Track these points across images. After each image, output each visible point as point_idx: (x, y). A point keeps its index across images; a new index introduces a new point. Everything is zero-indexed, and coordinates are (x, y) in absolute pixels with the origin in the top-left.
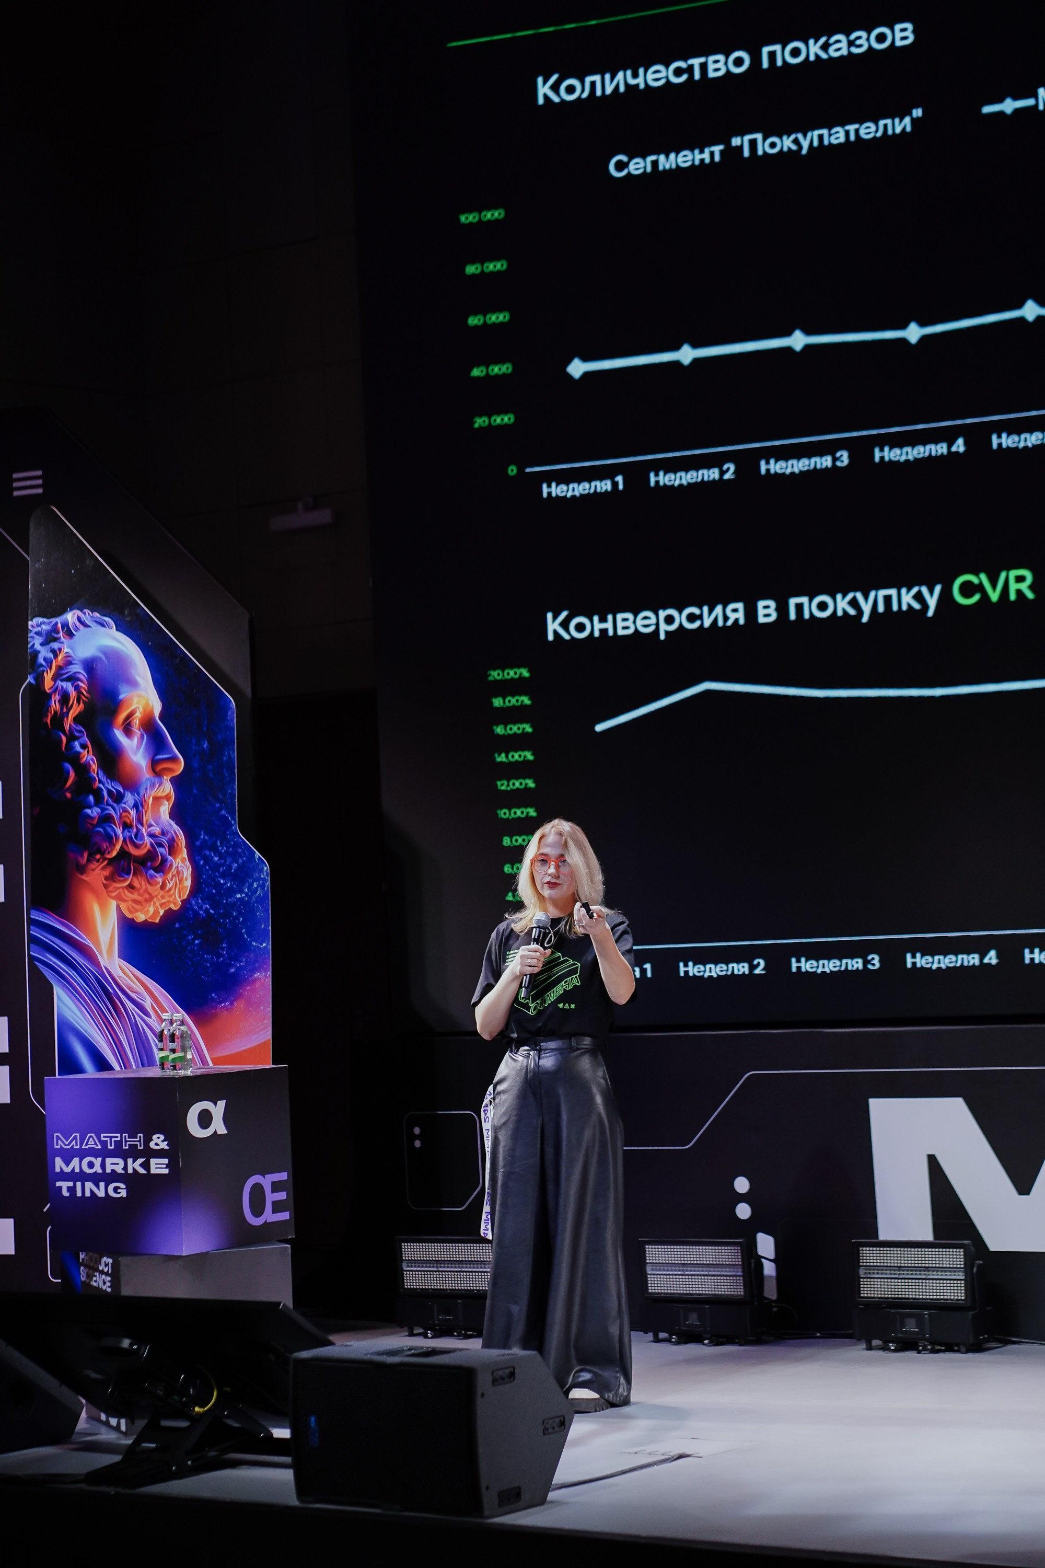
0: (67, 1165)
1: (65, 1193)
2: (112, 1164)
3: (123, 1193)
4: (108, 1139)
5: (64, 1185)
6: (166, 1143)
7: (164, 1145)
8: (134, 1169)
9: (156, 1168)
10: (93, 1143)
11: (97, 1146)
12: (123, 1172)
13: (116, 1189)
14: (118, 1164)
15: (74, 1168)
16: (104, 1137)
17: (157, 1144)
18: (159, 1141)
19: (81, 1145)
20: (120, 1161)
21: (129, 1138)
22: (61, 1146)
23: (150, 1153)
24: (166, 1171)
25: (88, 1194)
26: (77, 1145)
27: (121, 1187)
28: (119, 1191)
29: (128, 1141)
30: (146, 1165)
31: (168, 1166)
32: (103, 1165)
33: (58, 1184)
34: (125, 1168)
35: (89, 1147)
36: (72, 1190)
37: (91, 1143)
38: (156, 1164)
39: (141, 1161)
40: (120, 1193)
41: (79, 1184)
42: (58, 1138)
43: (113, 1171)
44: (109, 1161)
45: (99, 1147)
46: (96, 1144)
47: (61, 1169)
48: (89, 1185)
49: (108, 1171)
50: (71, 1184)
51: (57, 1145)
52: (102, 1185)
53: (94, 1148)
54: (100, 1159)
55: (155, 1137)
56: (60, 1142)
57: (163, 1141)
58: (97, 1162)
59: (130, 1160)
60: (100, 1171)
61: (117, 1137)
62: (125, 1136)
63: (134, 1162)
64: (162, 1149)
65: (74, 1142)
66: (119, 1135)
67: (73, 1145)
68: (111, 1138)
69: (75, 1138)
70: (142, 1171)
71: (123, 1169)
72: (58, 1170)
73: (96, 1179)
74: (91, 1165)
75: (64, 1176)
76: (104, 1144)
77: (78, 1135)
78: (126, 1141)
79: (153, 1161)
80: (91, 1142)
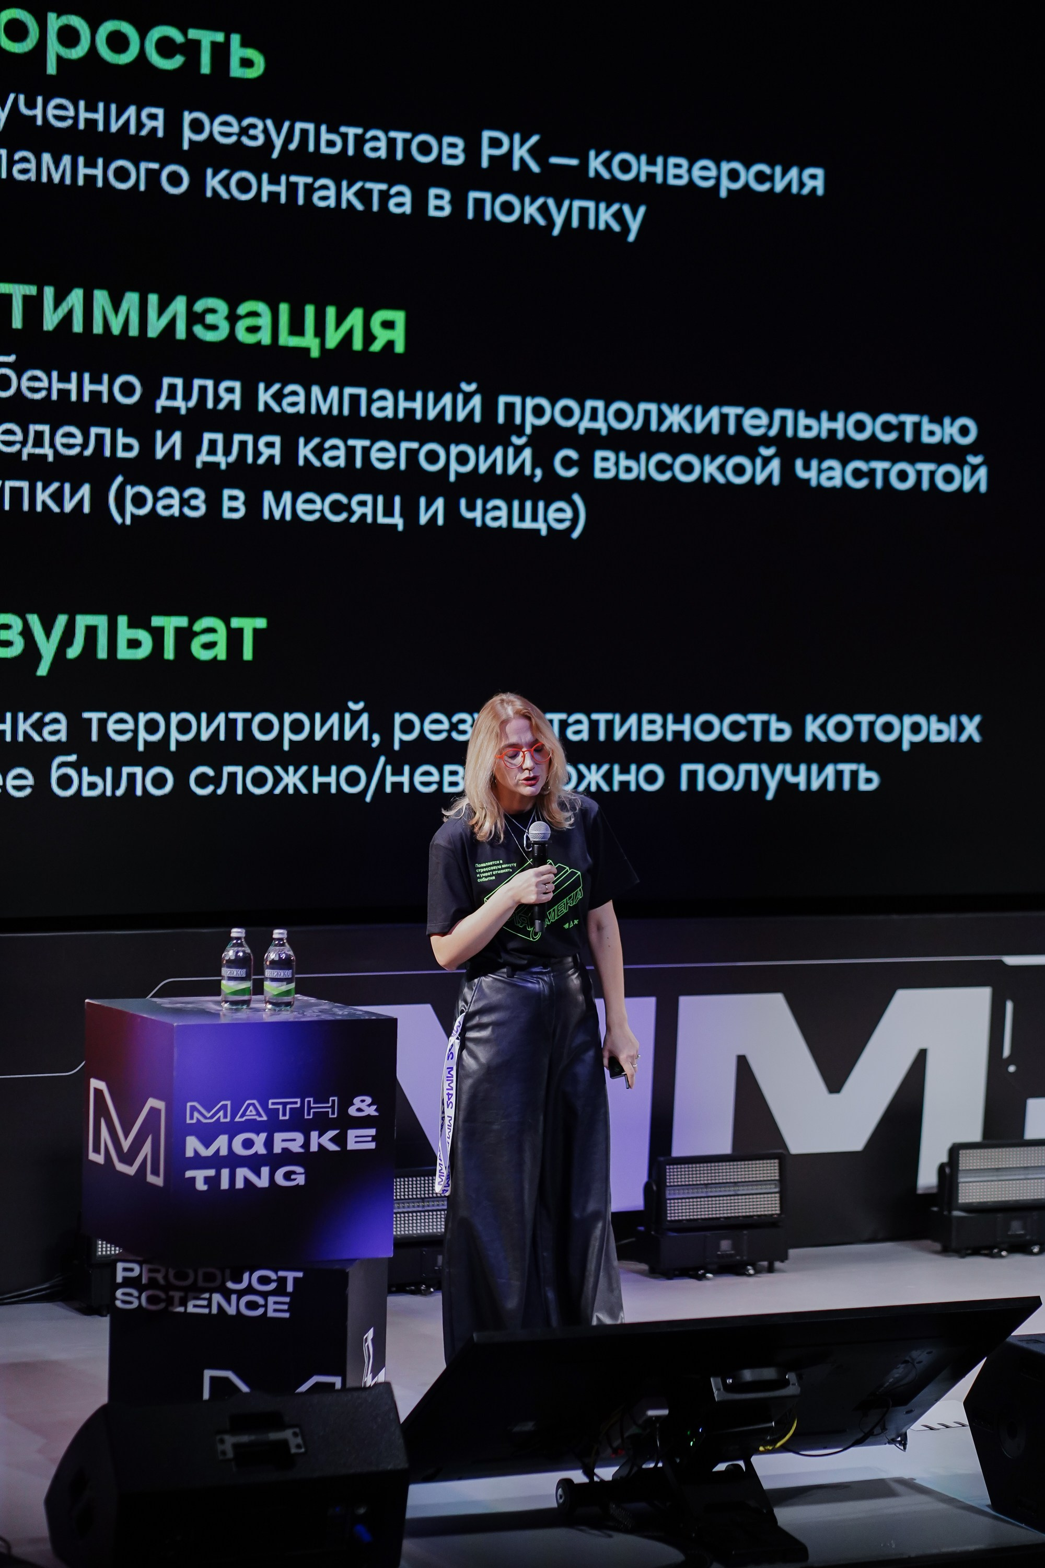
0: (207, 1146)
1: (201, 1186)
2: (283, 1140)
3: (300, 1180)
4: (280, 1107)
5: (200, 1177)
6: (374, 1107)
7: (372, 1111)
8: (320, 1146)
9: (356, 1142)
10: (254, 1113)
11: (260, 1116)
12: (301, 1150)
13: (287, 1176)
14: (294, 1140)
15: (218, 1150)
16: (273, 1104)
17: (359, 1110)
18: (363, 1106)
19: (233, 1116)
20: (299, 1137)
21: (314, 1103)
22: (198, 1119)
23: (346, 1123)
24: (372, 1146)
25: (240, 1184)
26: (225, 1116)
27: (298, 1172)
28: (293, 1177)
29: (313, 1107)
30: (340, 1140)
31: (374, 1138)
32: (269, 1143)
33: (189, 1174)
34: (306, 1145)
35: (246, 1120)
36: (213, 1182)
37: (251, 1114)
38: (356, 1137)
39: (332, 1133)
40: (295, 1180)
41: (225, 1173)
42: (193, 1109)
43: (285, 1150)
44: (278, 1137)
45: (265, 1118)
46: (259, 1114)
47: (196, 1152)
48: (243, 1173)
49: (277, 1149)
50: (211, 1172)
51: (192, 1118)
52: (265, 1171)
53: (255, 1119)
54: (263, 1136)
55: (357, 1100)
56: (196, 1115)
57: (369, 1105)
58: (259, 1140)
59: (314, 1135)
60: (262, 1151)
61: (296, 1103)
62: (309, 1102)
63: (320, 1136)
64: (369, 1115)
65: (221, 1113)
66: (298, 1100)
67: (219, 1117)
68: (285, 1104)
69: (224, 1107)
70: (332, 1147)
71: (302, 1147)
72: (189, 1153)
73: (254, 1163)
74: (248, 1144)
75: (199, 1162)
76: (273, 1114)
77: (228, 1103)
78: (310, 1108)
79: (352, 1134)
80: (251, 1111)
